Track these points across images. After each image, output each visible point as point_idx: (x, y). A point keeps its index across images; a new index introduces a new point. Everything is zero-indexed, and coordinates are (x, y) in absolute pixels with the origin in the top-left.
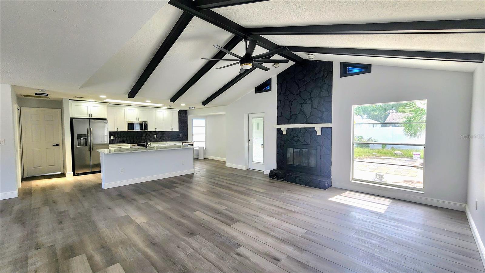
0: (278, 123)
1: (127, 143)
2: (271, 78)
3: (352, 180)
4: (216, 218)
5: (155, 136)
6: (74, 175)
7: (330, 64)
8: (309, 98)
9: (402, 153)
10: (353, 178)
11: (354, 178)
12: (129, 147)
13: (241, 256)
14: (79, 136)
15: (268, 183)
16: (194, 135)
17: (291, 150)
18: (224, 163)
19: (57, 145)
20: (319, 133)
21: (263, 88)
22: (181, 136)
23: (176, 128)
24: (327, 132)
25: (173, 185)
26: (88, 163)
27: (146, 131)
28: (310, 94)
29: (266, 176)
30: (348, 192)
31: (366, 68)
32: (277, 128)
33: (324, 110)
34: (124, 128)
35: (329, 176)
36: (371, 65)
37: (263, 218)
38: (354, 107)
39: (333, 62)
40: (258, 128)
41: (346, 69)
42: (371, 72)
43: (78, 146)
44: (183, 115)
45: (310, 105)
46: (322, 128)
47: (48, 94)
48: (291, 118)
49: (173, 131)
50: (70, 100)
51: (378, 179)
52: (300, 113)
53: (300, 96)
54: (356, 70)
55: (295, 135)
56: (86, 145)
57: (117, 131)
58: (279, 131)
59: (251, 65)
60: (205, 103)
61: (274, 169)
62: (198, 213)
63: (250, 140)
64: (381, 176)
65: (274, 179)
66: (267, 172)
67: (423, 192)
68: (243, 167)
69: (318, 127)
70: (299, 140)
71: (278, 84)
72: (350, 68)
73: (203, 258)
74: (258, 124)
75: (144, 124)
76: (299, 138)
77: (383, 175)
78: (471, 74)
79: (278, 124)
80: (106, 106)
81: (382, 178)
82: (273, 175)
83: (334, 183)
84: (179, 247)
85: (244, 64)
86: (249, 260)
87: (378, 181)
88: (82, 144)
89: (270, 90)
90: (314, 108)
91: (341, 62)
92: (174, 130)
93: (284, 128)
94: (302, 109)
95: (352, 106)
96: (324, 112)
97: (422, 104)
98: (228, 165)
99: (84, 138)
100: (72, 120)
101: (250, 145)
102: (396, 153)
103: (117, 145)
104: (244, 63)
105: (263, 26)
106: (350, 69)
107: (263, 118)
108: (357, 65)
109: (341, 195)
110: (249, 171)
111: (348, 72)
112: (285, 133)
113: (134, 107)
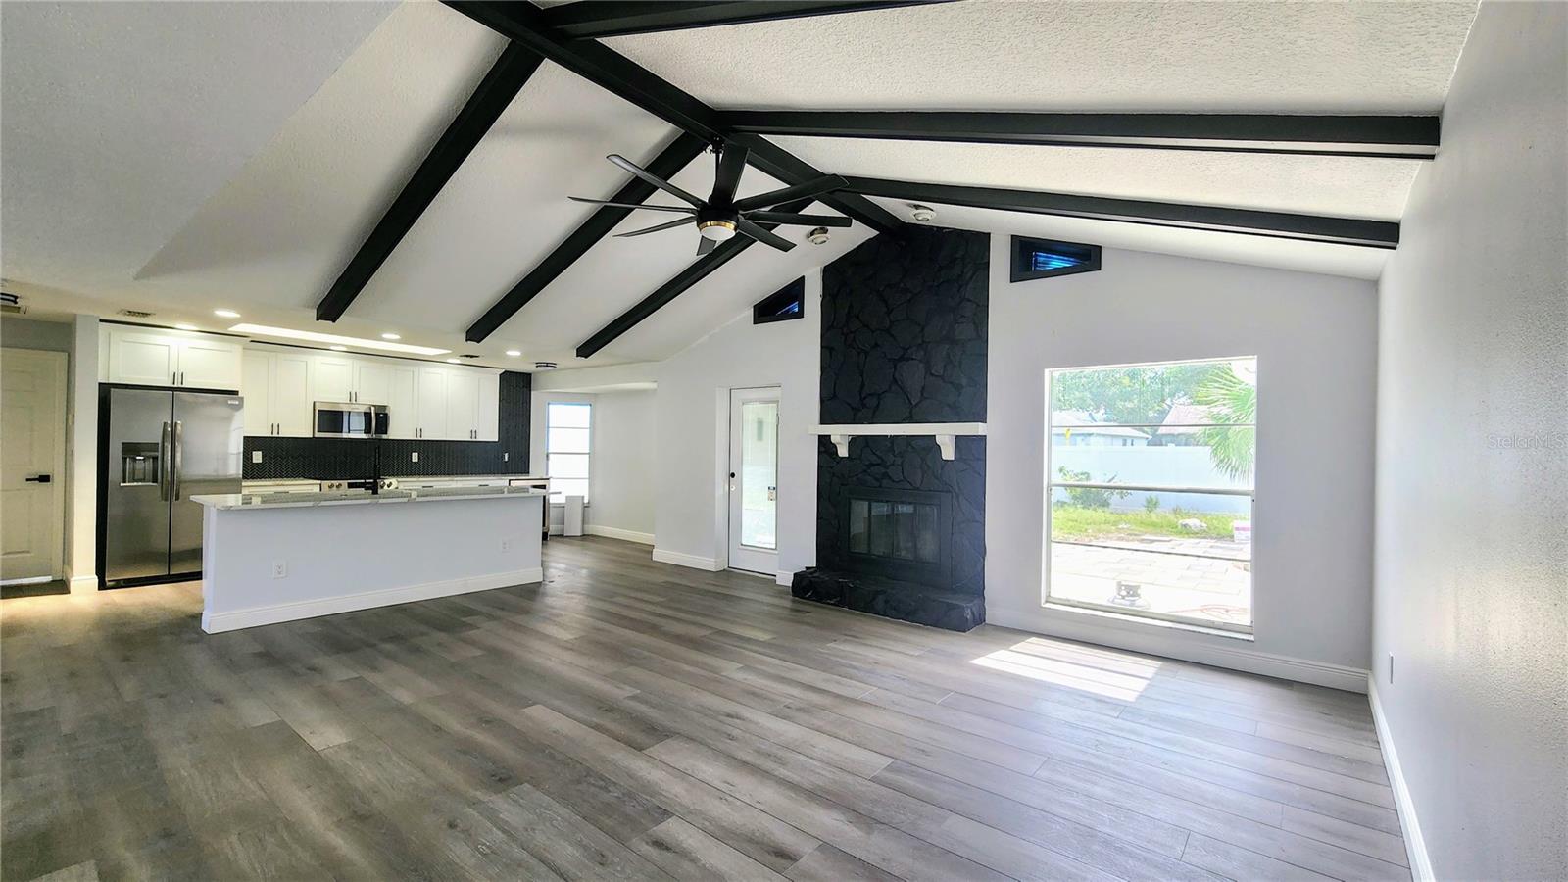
0: (823, 422)
1: (310, 478)
2: (803, 277)
3: (1047, 601)
4: (597, 728)
5: (415, 457)
6: (102, 586)
7: (980, 241)
8: (920, 341)
9: (1205, 525)
10: (1048, 597)
11: (1052, 595)
12: (317, 489)
13: (668, 849)
14: (130, 450)
15: (786, 612)
16: (551, 456)
17: (860, 509)
18: (648, 549)
19: (45, 479)
20: (948, 453)
21: (778, 306)
22: (506, 459)
23: (490, 433)
24: (972, 449)
25: (464, 620)
26: (159, 543)
27: (384, 437)
28: (923, 330)
29: (780, 591)
30: (1034, 639)
31: (1087, 257)
32: (819, 436)
33: (964, 382)
34: (301, 427)
35: (978, 592)
36: (1100, 247)
37: (756, 724)
38: (1052, 376)
39: (989, 234)
40: (760, 436)
41: (1028, 257)
42: (1100, 269)
43: (125, 482)
44: (516, 390)
45: (921, 365)
46: (957, 437)
47: (16, 297)
48: (864, 406)
49: (478, 440)
50: (101, 321)
51: (1123, 597)
52: (890, 387)
53: (892, 336)
54: (1057, 263)
55: (874, 459)
56: (155, 480)
57: (275, 435)
58: (825, 444)
59: (732, 227)
60: (587, 349)
61: (807, 568)
62: (537, 712)
63: (733, 475)
64: (1132, 591)
65: (808, 599)
66: (786, 579)
67: (1252, 638)
68: (708, 563)
69: (945, 435)
70: (886, 476)
71: (824, 296)
72: (1042, 256)
73: (534, 862)
74: (760, 423)
75: (377, 414)
76: (887, 467)
77: (1138, 587)
78: (1373, 286)
79: (821, 424)
80: (240, 347)
81: (1136, 594)
82: (805, 587)
83: (994, 613)
84: (452, 826)
85: (708, 223)
86: (694, 861)
87: (1125, 603)
88: (140, 476)
89: (800, 314)
90: (932, 375)
91: (1012, 236)
92: (480, 439)
93: (841, 434)
94: (896, 376)
95: (1047, 371)
96: (963, 387)
98: (660, 555)
99: (149, 457)
100: (105, 391)
101: (733, 489)
102: (1185, 526)
103: (271, 483)
104: (710, 221)
105: (771, 106)
106: (1041, 259)
107: (775, 405)
108: (1060, 248)
109: (1012, 648)
110: (728, 574)
111: (1036, 266)
112: (843, 452)
113: (340, 356)
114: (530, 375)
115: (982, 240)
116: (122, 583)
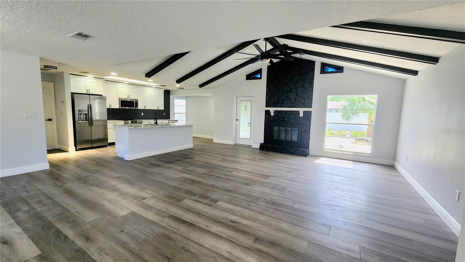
1: (118, 120)
2: (262, 68)
5: (142, 114)
6: (76, 150)
8: (295, 87)
10: (324, 148)
11: (326, 148)
12: (123, 123)
15: (259, 153)
16: (175, 114)
17: (276, 128)
18: (212, 140)
19: (50, 120)
20: (301, 115)
21: (253, 75)
22: (164, 115)
23: (162, 108)
24: (308, 115)
27: (137, 108)
28: (296, 84)
29: (257, 149)
30: (322, 158)
31: (340, 69)
32: (266, 110)
33: (306, 98)
34: (116, 105)
35: (308, 147)
36: (343, 67)
38: (329, 97)
39: (315, 61)
40: (246, 109)
41: (324, 68)
42: (343, 72)
43: (79, 121)
44: (167, 95)
45: (295, 93)
46: (304, 111)
48: (278, 103)
49: (159, 109)
50: (70, 74)
52: (286, 99)
53: (287, 86)
54: (330, 70)
55: (281, 116)
56: (86, 120)
57: (110, 108)
58: (267, 113)
59: (269, 60)
60: (201, 86)
61: (262, 144)
63: (237, 120)
64: (341, 147)
66: (258, 146)
67: (371, 155)
68: (232, 143)
69: (301, 111)
70: (284, 120)
71: (267, 74)
72: (327, 68)
74: (246, 106)
75: (135, 102)
76: (285, 118)
77: (343, 146)
78: (404, 81)
79: (266, 107)
80: (102, 82)
81: (343, 148)
82: (263, 148)
83: (312, 153)
87: (341, 149)
88: (82, 119)
89: (260, 78)
90: (298, 96)
91: (321, 62)
93: (272, 110)
94: (288, 95)
96: (306, 99)
97: (373, 98)
98: (215, 141)
99: (85, 114)
100: (72, 94)
101: (237, 123)
103: (113, 121)
106: (326, 68)
107: (250, 102)
108: (331, 66)
109: (320, 159)
110: (236, 145)
111: (325, 70)
112: (272, 114)
113: (126, 85)
114: (169, 91)
115: (313, 63)
116: (80, 149)
